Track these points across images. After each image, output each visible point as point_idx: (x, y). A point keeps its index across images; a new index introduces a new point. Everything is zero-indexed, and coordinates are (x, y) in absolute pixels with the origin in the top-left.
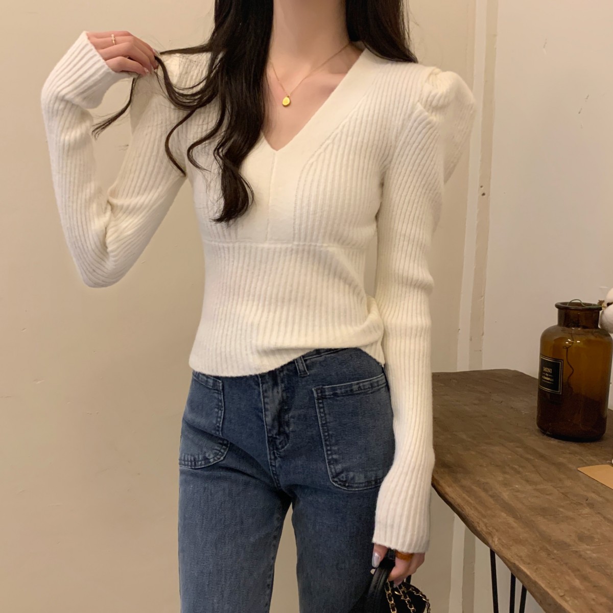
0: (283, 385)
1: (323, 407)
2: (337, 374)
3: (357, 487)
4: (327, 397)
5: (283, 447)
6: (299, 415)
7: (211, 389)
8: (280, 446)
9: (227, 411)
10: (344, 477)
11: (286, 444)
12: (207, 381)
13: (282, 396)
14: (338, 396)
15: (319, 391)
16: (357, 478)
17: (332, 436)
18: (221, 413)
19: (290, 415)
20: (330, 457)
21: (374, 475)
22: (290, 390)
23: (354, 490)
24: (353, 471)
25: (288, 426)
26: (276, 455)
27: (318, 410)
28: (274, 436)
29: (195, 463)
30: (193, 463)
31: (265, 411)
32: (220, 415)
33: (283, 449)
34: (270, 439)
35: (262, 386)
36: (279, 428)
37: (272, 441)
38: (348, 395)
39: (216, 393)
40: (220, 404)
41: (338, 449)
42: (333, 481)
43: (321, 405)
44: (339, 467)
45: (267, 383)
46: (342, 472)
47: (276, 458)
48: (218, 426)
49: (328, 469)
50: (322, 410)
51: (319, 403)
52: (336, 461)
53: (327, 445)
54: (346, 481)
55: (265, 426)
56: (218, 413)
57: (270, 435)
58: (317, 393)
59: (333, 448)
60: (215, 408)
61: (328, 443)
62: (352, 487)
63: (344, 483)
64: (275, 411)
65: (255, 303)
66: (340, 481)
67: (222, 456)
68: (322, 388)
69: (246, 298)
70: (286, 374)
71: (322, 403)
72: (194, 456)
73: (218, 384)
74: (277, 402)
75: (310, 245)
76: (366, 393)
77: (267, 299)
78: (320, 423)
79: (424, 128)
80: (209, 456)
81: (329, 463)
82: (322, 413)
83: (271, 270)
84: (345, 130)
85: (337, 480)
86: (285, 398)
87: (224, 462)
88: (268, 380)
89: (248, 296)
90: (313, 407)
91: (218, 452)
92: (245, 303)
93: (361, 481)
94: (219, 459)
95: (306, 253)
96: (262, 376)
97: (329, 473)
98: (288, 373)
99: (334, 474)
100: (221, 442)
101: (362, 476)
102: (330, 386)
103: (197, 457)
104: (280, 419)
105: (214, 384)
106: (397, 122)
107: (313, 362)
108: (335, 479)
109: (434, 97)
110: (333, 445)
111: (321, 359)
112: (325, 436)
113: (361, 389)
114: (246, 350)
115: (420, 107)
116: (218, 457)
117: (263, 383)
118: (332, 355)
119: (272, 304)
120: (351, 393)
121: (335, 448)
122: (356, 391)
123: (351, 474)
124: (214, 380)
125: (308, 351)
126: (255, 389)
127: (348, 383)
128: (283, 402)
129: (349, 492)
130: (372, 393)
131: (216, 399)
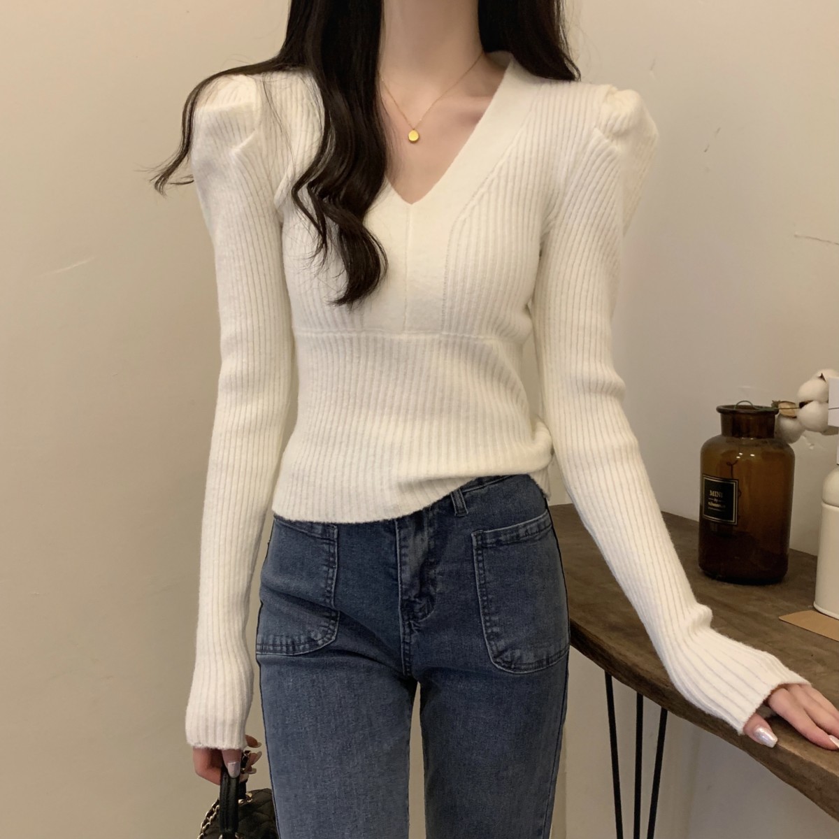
0: (431, 530)
1: (483, 560)
2: (501, 513)
3: (526, 670)
4: (488, 546)
5: (425, 615)
6: (451, 572)
7: (318, 538)
8: (420, 614)
9: (342, 569)
10: (509, 656)
11: (429, 612)
12: (312, 529)
13: (429, 545)
14: (502, 545)
15: (479, 538)
16: (525, 658)
17: (491, 601)
18: (334, 571)
19: (437, 571)
20: (489, 631)
21: (545, 653)
22: (441, 536)
23: (522, 673)
24: (520, 649)
25: (434, 585)
26: (414, 628)
27: (476, 565)
28: (413, 599)
29: (294, 648)
30: (291, 648)
31: (400, 566)
32: (331, 575)
33: (424, 619)
34: (405, 605)
35: (399, 532)
36: (421, 587)
37: (408, 606)
38: (514, 543)
39: (326, 543)
40: (331, 559)
41: (499, 619)
42: (496, 662)
43: (480, 558)
44: (502, 644)
45: (407, 527)
46: (506, 650)
47: (412, 632)
48: (328, 591)
49: (488, 646)
50: (481, 565)
51: (478, 555)
52: (497, 636)
53: (485, 615)
54: (511, 663)
55: (400, 585)
56: (327, 572)
57: (405, 598)
58: (477, 541)
59: (493, 618)
60: (324, 565)
61: (486, 611)
62: (520, 669)
63: (509, 665)
64: (417, 565)
65: (393, 418)
66: (504, 662)
67: (333, 635)
68: (483, 533)
69: (379, 411)
70: (438, 513)
71: (482, 555)
72: (292, 638)
73: (331, 531)
74: (420, 553)
75: (463, 337)
76: (533, 540)
77: (410, 412)
78: (478, 583)
79: (603, 161)
80: (316, 636)
81: (488, 637)
82: (481, 568)
83: (413, 371)
84: (503, 173)
85: (500, 661)
86: (432, 547)
87: (336, 644)
88: (408, 523)
89: (383, 408)
90: (469, 560)
91: (326, 629)
92: (377, 418)
93: (530, 661)
94: (330, 639)
95: (457, 348)
96: (402, 520)
97: (490, 651)
98: (441, 512)
99: (496, 653)
100: (328, 614)
101: (531, 655)
102: (493, 531)
103: (296, 638)
104: (422, 576)
105: (325, 532)
106: (567, 157)
107: (472, 496)
108: (498, 660)
109: (616, 119)
110: (493, 614)
111: (483, 491)
112: (483, 601)
113: (529, 535)
114: (381, 484)
115: (597, 133)
116: (328, 636)
117: (400, 528)
118: (497, 485)
119: (417, 419)
120: (517, 540)
121: (495, 618)
122: (524, 536)
123: (518, 653)
124: (324, 525)
125: (469, 480)
126: (385, 537)
127: (515, 526)
128: (430, 553)
129: (516, 676)
130: (539, 539)
131: (326, 552)
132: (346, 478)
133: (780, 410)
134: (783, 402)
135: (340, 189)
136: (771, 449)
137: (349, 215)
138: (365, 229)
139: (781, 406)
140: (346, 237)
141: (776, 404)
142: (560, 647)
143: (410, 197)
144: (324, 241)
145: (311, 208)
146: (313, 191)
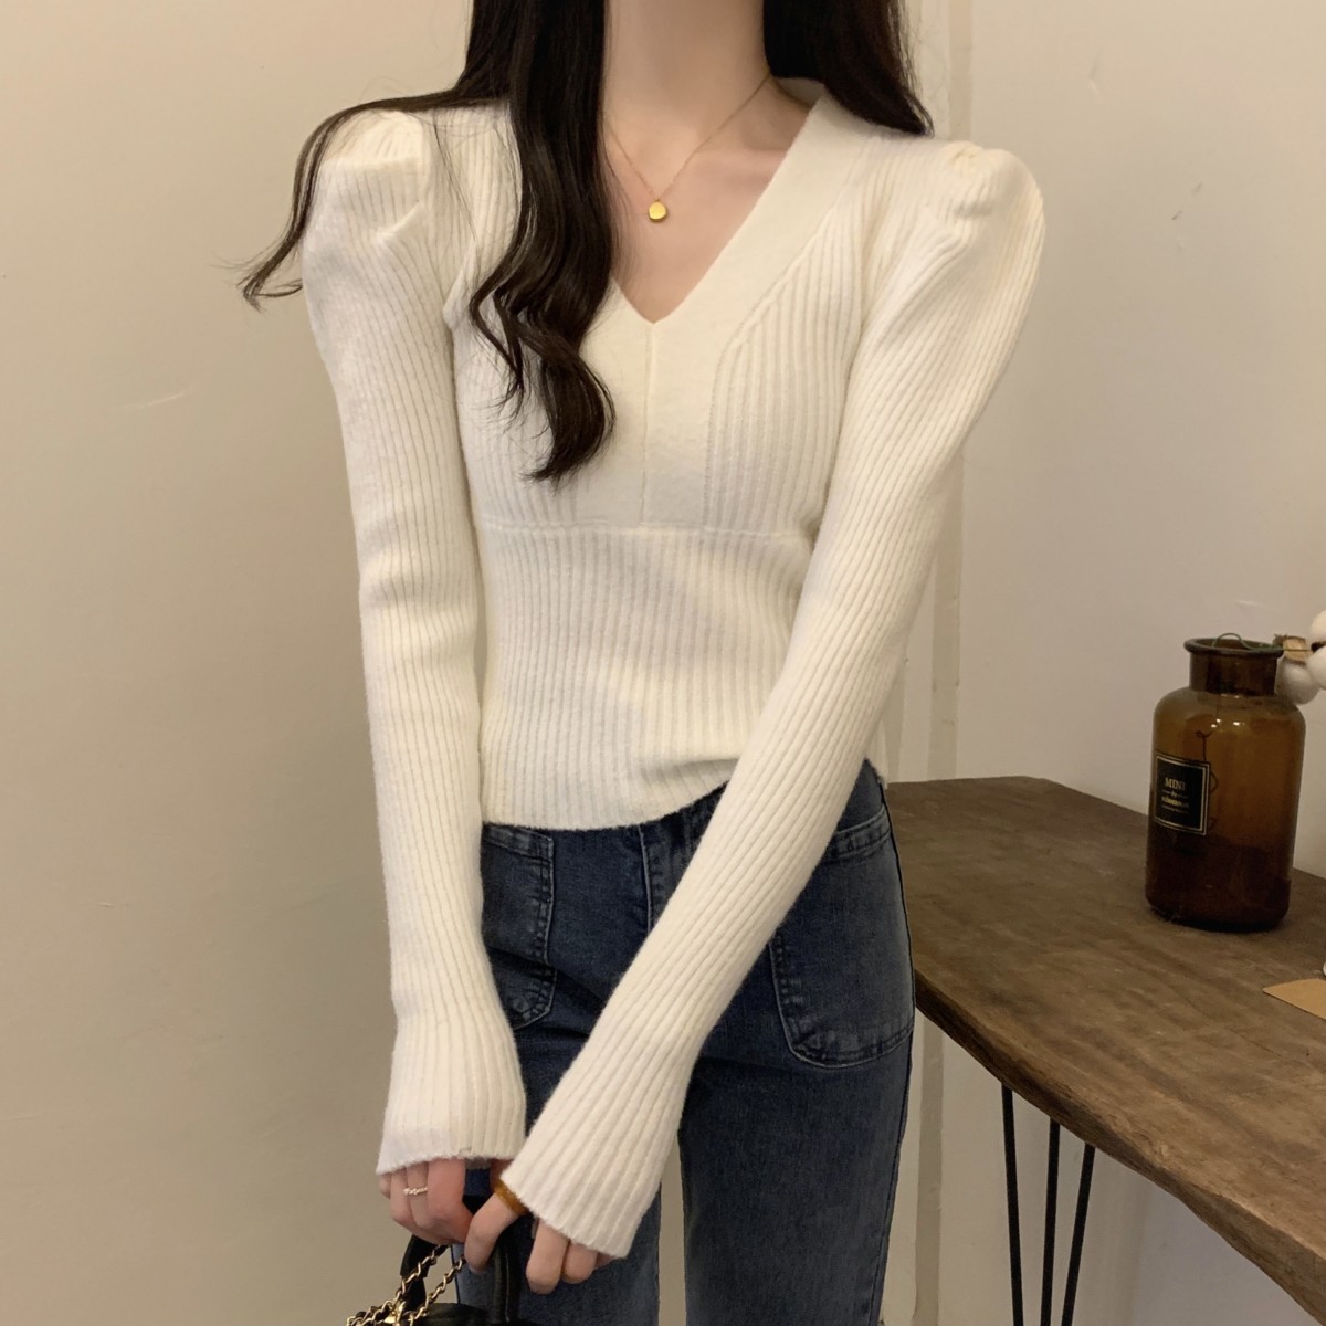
3: (844, 1062)
7: (524, 856)
9: (559, 903)
10: (818, 1040)
12: (514, 839)
16: (843, 1043)
17: (790, 954)
18: (548, 908)
20: (787, 1002)
21: (876, 1035)
23: (838, 1066)
24: (836, 1030)
31: (652, 905)
32: (543, 913)
35: (647, 850)
38: (828, 863)
39: (536, 864)
40: (545, 889)
41: (803, 984)
42: (796, 1051)
44: (806, 1022)
45: (659, 842)
48: (539, 938)
49: (784, 1025)
52: (800, 1011)
53: (780, 976)
54: (820, 1052)
56: (539, 908)
59: (792, 982)
60: (533, 897)
61: (782, 970)
62: (835, 1061)
63: (818, 1055)
66: (810, 1050)
67: (547, 1004)
73: (544, 846)
75: (742, 536)
76: (860, 858)
80: (520, 1006)
81: (785, 1012)
85: (804, 1048)
87: (551, 1019)
88: (659, 835)
91: (536, 996)
93: (852, 1049)
94: (542, 1011)
95: (731, 551)
96: (648, 828)
97: (787, 1034)
99: (797, 1037)
100: (539, 973)
101: (854, 1038)
105: (534, 846)
108: (801, 1047)
110: (793, 975)
112: (778, 956)
113: (853, 849)
114: (615, 770)
116: (540, 1006)
117: (647, 843)
120: (832, 859)
121: (796, 982)
122: (844, 852)
123: (832, 1037)
124: (533, 836)
126: (625, 857)
129: (829, 1071)
130: (870, 856)
131: (536, 878)
132: (561, 759)
133: (1286, 653)
134: (1291, 638)
135: (543, 295)
136: (1268, 715)
137: (558, 339)
138: (584, 364)
139: (1289, 644)
140: (553, 373)
141: (1280, 640)
142: (900, 1023)
143: (652, 311)
144: (519, 381)
145: (498, 329)
146: (503, 305)
